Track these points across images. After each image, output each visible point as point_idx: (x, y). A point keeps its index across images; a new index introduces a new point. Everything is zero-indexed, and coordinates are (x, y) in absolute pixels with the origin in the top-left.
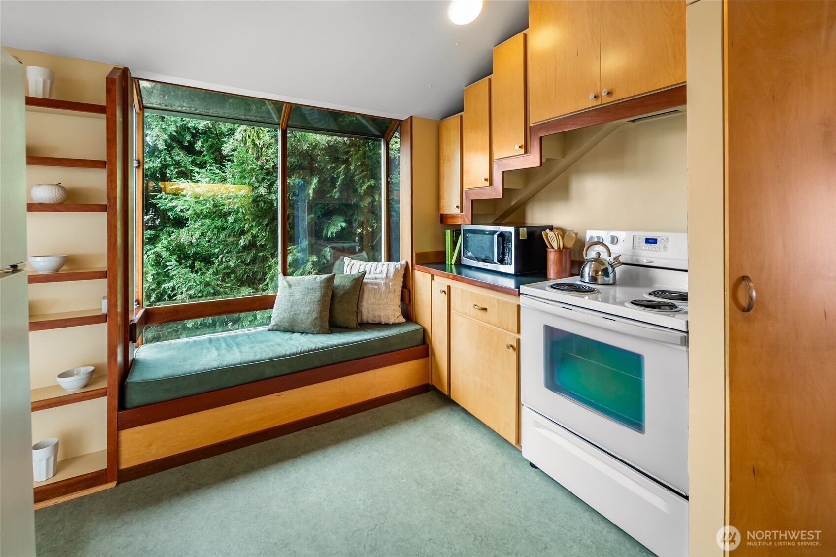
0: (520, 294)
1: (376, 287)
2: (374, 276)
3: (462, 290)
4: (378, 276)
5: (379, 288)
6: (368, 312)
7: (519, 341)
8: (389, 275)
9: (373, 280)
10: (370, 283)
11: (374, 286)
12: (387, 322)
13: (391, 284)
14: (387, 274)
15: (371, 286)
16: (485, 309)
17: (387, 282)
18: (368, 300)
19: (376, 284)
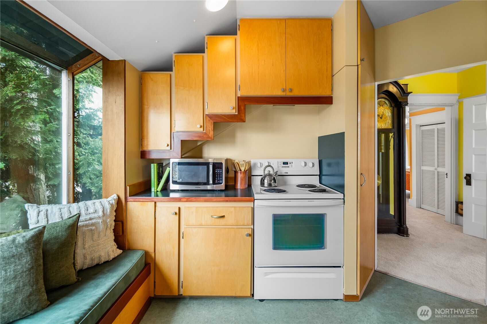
0: (254, 200)
1: (93, 228)
2: (88, 217)
3: (197, 207)
4: (92, 216)
5: (97, 228)
6: (85, 257)
7: (253, 230)
8: (105, 212)
9: (87, 222)
10: (83, 226)
11: (89, 228)
12: (107, 260)
13: (108, 220)
14: (103, 211)
15: (85, 229)
16: (223, 217)
17: (105, 219)
18: (84, 245)
19: (93, 225)
